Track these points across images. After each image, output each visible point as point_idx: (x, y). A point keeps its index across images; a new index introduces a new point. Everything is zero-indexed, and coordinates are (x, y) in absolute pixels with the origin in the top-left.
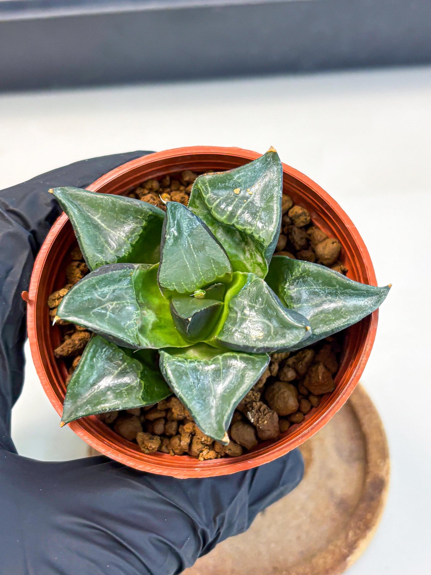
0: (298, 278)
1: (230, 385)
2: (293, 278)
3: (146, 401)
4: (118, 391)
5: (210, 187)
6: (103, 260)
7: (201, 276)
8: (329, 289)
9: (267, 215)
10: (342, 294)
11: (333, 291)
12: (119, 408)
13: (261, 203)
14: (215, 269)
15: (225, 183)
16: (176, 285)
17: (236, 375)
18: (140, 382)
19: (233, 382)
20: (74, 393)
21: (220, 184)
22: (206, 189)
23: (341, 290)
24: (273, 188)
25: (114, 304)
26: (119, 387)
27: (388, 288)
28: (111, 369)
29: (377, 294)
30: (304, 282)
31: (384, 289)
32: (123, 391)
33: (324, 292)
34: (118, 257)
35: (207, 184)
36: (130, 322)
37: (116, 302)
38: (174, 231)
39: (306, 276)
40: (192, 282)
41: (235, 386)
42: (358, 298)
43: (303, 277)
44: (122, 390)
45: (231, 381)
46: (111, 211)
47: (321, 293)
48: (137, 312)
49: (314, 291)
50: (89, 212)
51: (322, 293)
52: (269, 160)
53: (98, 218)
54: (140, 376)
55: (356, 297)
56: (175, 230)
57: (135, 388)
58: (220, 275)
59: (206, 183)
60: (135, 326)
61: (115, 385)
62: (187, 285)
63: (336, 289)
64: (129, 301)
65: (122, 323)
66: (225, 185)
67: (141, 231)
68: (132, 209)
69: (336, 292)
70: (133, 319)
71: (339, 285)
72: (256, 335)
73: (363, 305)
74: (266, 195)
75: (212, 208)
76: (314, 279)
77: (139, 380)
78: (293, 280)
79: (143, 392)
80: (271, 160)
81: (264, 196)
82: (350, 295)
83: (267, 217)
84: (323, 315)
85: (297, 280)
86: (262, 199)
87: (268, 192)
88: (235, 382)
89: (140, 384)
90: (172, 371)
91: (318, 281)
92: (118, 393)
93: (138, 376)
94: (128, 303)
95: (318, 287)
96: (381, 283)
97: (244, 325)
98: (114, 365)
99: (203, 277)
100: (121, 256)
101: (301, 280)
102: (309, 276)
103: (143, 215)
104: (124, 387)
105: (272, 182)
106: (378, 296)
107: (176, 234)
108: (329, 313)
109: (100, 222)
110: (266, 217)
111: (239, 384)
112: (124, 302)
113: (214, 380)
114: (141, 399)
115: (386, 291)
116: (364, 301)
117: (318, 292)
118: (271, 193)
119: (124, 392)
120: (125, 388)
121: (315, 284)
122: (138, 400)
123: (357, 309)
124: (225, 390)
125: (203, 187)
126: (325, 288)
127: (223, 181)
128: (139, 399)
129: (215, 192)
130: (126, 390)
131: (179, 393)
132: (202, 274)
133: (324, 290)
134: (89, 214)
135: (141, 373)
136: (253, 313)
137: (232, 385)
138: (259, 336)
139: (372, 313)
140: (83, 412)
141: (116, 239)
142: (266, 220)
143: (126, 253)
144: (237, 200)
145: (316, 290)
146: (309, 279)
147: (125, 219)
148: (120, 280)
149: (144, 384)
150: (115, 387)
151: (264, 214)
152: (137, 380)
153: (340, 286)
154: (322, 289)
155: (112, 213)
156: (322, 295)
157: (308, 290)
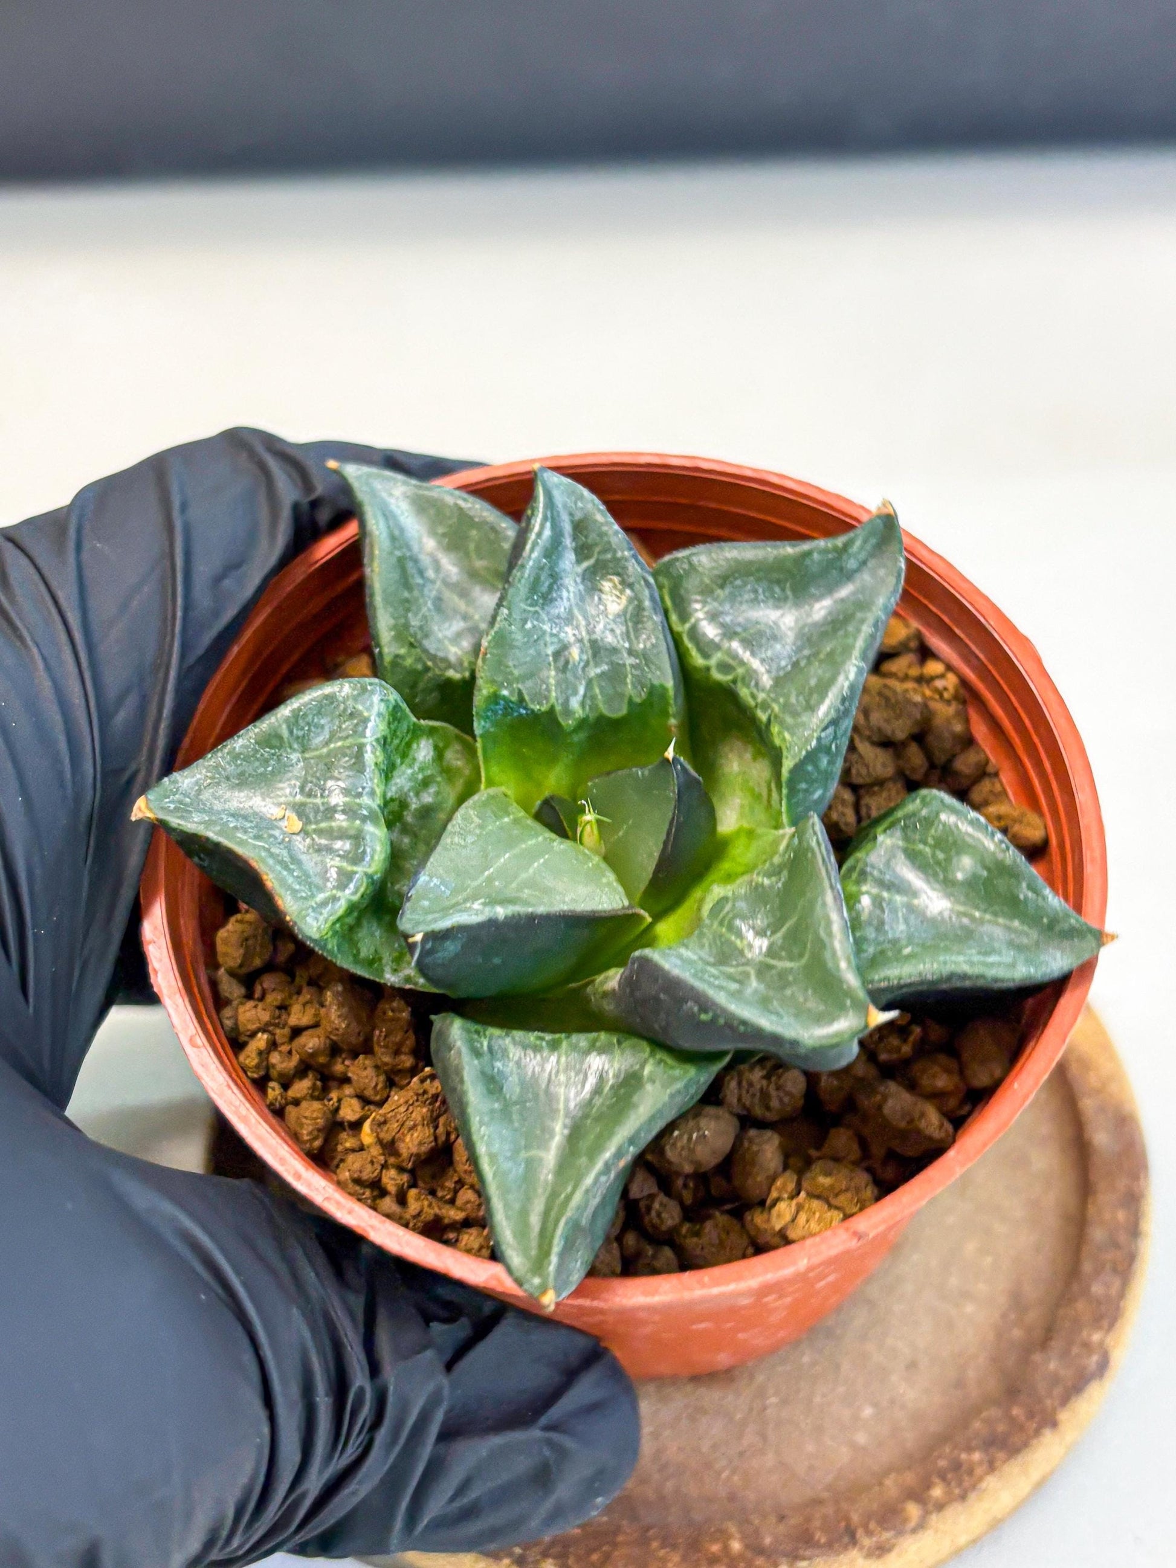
1: (761, 597)
4: (941, 856)
9: (317, 726)
13: (292, 765)
17: (732, 598)
19: (752, 596)
24: (241, 754)
26: (929, 865)
28: (900, 914)
32: (933, 844)
33: (427, 589)
41: (758, 580)
44: (930, 848)
45: (752, 601)
50: (546, 1182)
52: (172, 806)
53: (548, 1150)
61: (931, 879)
72: (614, 598)
74: (266, 761)
80: (169, 802)
81: (270, 769)
83: (322, 722)
86: (282, 769)
87: (257, 764)
88: (749, 587)
92: (942, 850)
97: (610, 640)
98: (886, 912)
104: (920, 852)
105: (225, 769)
109: (556, 1140)
110: (323, 727)
111: (749, 574)
113: (775, 638)
118: (257, 751)
119: (934, 839)
120: (921, 847)
124: (779, 599)
134: (550, 1177)
137: (760, 591)
138: (615, 587)
141: (577, 1074)
142: (329, 719)
150: (935, 875)
151: (318, 735)
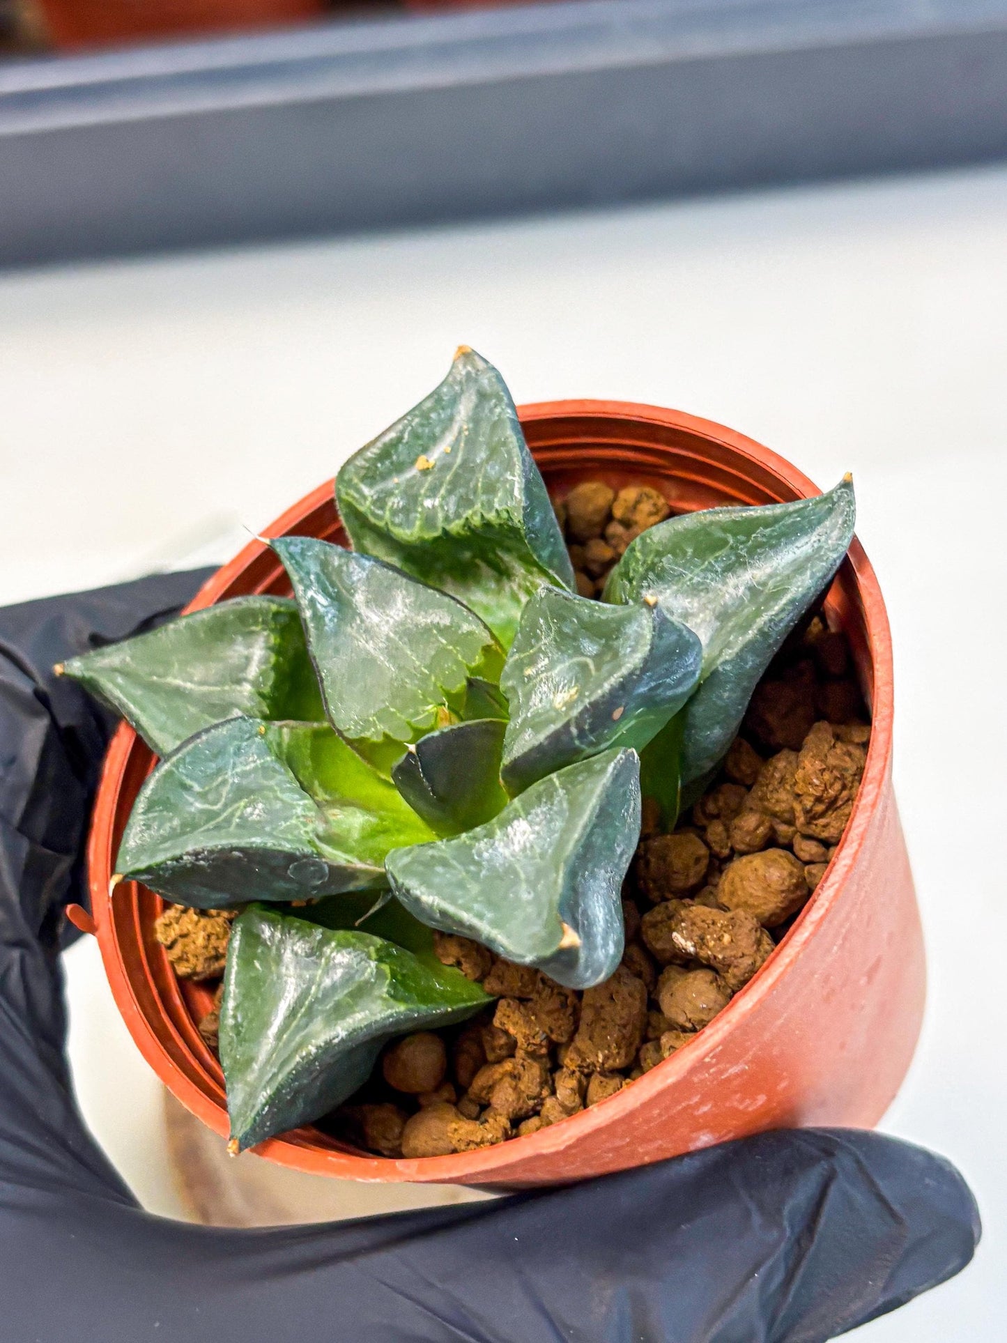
0: (643, 576)
2: (633, 582)
3: (403, 999)
7: (427, 677)
8: (717, 558)
9: (496, 464)
10: (752, 552)
11: (728, 556)
14: (451, 647)
15: (391, 458)
16: (379, 720)
18: (377, 967)
21: (381, 467)
22: (359, 491)
23: (742, 543)
25: (243, 804)
27: (847, 485)
29: (831, 514)
30: (660, 577)
31: (839, 491)
33: (713, 575)
35: (356, 481)
36: (288, 823)
37: (245, 800)
38: (314, 595)
39: (656, 560)
42: (792, 543)
43: (652, 567)
46: (194, 648)
47: (708, 581)
49: (692, 584)
50: (153, 675)
51: (712, 580)
53: (175, 676)
54: (375, 957)
56: (317, 594)
57: (367, 983)
58: (473, 659)
59: (353, 480)
60: (302, 826)
62: (403, 710)
63: (732, 548)
64: (276, 789)
66: (392, 463)
67: (272, 657)
68: (231, 619)
69: (738, 556)
70: (295, 817)
71: (730, 532)
72: (565, 698)
73: (810, 551)
75: (387, 524)
76: (675, 555)
77: (373, 964)
78: (636, 587)
79: (391, 984)
82: (772, 547)
83: (497, 467)
85: (645, 583)
89: (380, 970)
91: (685, 553)
93: (370, 957)
94: (274, 792)
95: (697, 571)
96: (827, 483)
97: (534, 699)
99: (433, 678)
101: (651, 575)
102: (661, 556)
103: (260, 620)
106: (834, 516)
109: (180, 684)
110: (495, 468)
112: (265, 792)
114: (390, 999)
115: (846, 493)
116: (809, 544)
117: (702, 583)
120: (345, 992)
121: (684, 567)
122: (382, 1003)
126: (710, 563)
127: (384, 456)
128: (386, 1000)
129: (380, 485)
130: (349, 996)
131: (433, 902)
132: (426, 671)
133: (710, 569)
134: (156, 678)
135: (378, 950)
136: (543, 662)
138: (572, 697)
140: (267, 1090)
142: (497, 472)
145: (696, 580)
146: (666, 562)
148: (237, 750)
149: (392, 970)
151: (491, 467)
152: (370, 966)
153: (735, 535)
154: (706, 570)
156: (713, 584)
157: (678, 590)
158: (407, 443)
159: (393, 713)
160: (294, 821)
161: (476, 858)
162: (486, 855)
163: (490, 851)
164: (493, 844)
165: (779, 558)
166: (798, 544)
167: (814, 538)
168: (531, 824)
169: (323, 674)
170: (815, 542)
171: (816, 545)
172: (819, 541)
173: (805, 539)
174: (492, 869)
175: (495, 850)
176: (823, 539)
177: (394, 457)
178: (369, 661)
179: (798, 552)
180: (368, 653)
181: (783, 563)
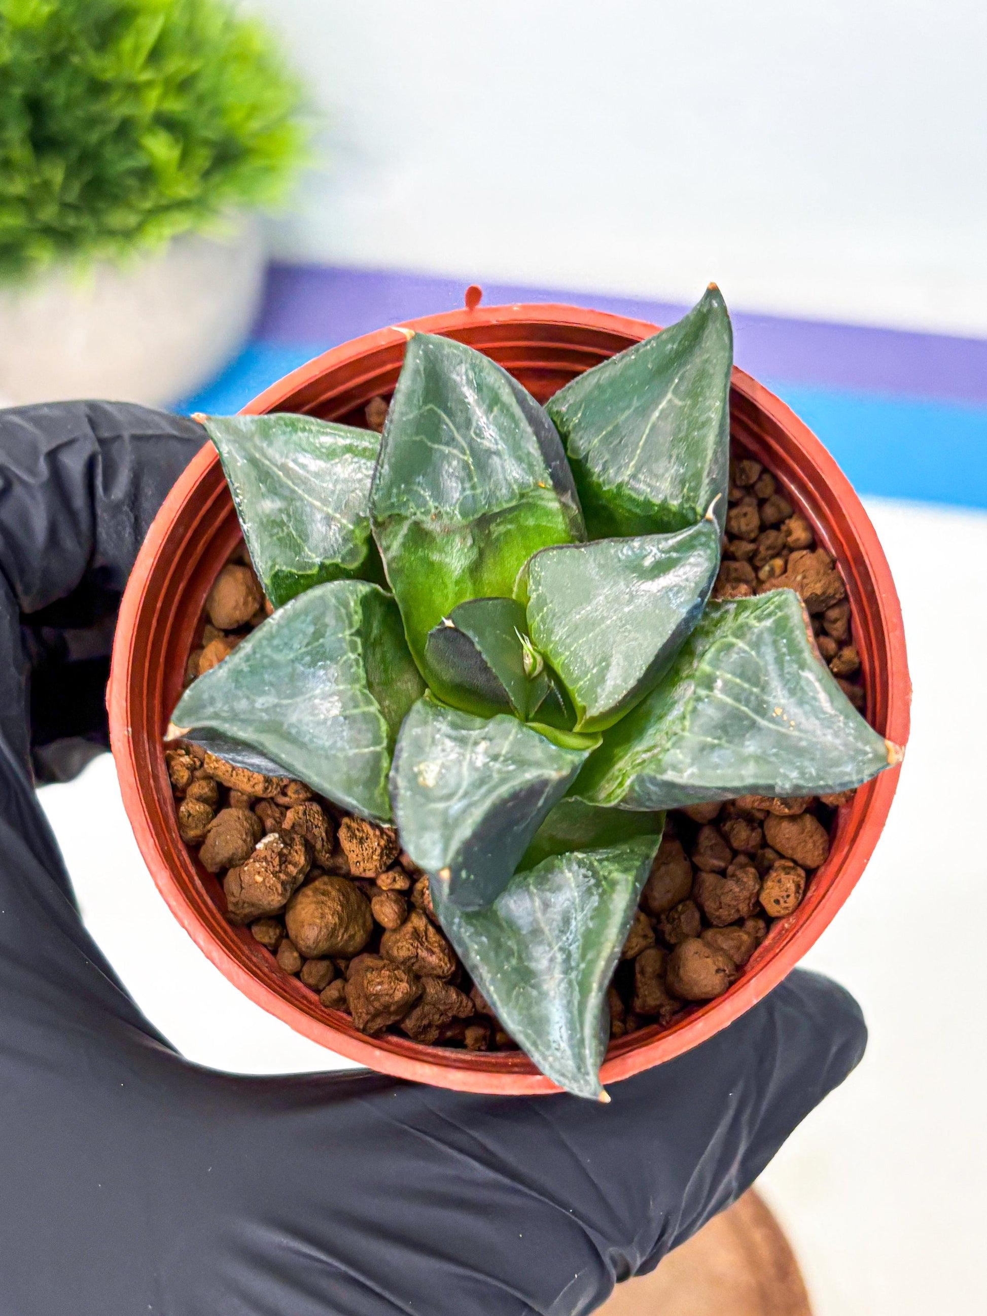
0: (595, 874)
2: (596, 864)
3: (273, 583)
4: (285, 517)
5: (774, 621)
6: (572, 424)
7: (568, 647)
8: (578, 948)
10: (570, 983)
11: (574, 959)
12: (244, 522)
15: (790, 654)
16: (538, 595)
18: (313, 564)
19: (314, 740)
20: (271, 428)
21: (785, 641)
22: (770, 615)
23: (577, 977)
25: (466, 458)
26: (296, 519)
29: (579, 1068)
30: (589, 889)
32: (285, 528)
33: (570, 941)
34: (586, 457)
35: (779, 614)
36: (428, 498)
37: (470, 461)
38: (653, 554)
39: (600, 890)
40: (550, 632)
42: (568, 1024)
43: (598, 885)
44: (288, 527)
46: (689, 423)
47: (568, 934)
48: (457, 512)
49: (572, 918)
50: (681, 379)
51: (568, 939)
53: (670, 401)
54: (328, 562)
55: (567, 1017)
56: (654, 556)
57: (298, 553)
58: (579, 695)
59: (781, 611)
60: (423, 510)
62: (543, 620)
63: (578, 965)
64: (479, 491)
65: (420, 479)
66: (784, 654)
67: (657, 500)
68: (699, 465)
69: (572, 969)
70: (436, 504)
71: (587, 967)
72: (429, 772)
76: (595, 909)
77: (318, 560)
78: (591, 864)
79: (291, 575)
84: (515, 948)
85: (590, 873)
88: (316, 744)
89: (311, 566)
90: (322, 598)
91: (592, 919)
92: (281, 519)
93: (326, 558)
94: (473, 487)
95: (579, 925)
97: (449, 744)
99: (568, 653)
100: (589, 465)
101: (592, 881)
102: (601, 896)
103: (691, 494)
104: (296, 530)
106: (575, 1070)
107: (648, 562)
108: (520, 958)
109: (661, 407)
112: (476, 480)
114: (273, 572)
116: (559, 1039)
117: (568, 928)
119: (283, 531)
120: (294, 533)
121: (585, 915)
122: (270, 563)
123: (538, 1024)
125: (772, 607)
126: (578, 940)
127: (793, 649)
128: (273, 566)
129: (767, 638)
130: (289, 535)
132: (572, 649)
133: (574, 941)
134: (676, 381)
135: (336, 566)
136: (480, 760)
138: (424, 779)
139: (541, 1074)
140: (228, 453)
143: (599, 476)
144: (755, 690)
145: (573, 923)
146: (596, 898)
147: (677, 458)
148: (519, 459)
149: (313, 575)
152: (317, 557)
153: (584, 970)
154: (576, 936)
155: (685, 427)
156: (564, 938)
157: (573, 903)
158: (798, 674)
159: (542, 610)
160: (431, 504)
161: (320, 664)
162: (322, 672)
163: (324, 677)
164: (329, 680)
165: (560, 1008)
166: (563, 1030)
167: (564, 1045)
168: (335, 718)
169: (583, 550)
170: (559, 1045)
171: (554, 1045)
172: (557, 1049)
173: (565, 1037)
174: (304, 676)
175: (324, 682)
176: (558, 1054)
177: (788, 658)
178: (587, 597)
179: (557, 1027)
180: (595, 597)
181: (553, 1010)
